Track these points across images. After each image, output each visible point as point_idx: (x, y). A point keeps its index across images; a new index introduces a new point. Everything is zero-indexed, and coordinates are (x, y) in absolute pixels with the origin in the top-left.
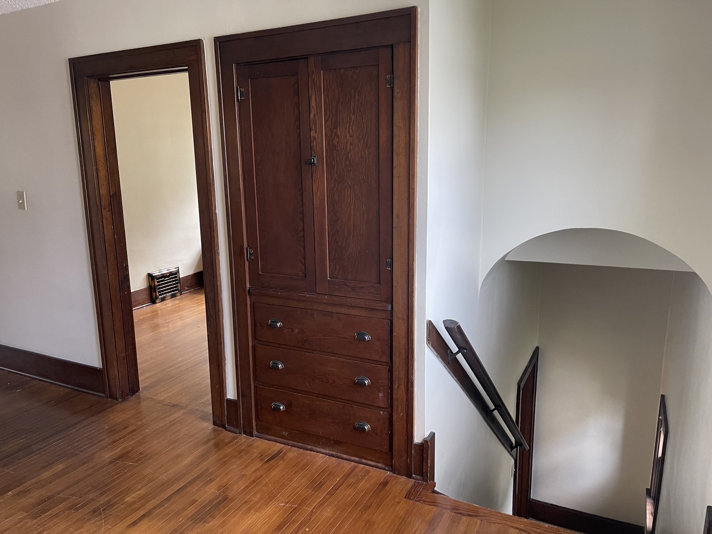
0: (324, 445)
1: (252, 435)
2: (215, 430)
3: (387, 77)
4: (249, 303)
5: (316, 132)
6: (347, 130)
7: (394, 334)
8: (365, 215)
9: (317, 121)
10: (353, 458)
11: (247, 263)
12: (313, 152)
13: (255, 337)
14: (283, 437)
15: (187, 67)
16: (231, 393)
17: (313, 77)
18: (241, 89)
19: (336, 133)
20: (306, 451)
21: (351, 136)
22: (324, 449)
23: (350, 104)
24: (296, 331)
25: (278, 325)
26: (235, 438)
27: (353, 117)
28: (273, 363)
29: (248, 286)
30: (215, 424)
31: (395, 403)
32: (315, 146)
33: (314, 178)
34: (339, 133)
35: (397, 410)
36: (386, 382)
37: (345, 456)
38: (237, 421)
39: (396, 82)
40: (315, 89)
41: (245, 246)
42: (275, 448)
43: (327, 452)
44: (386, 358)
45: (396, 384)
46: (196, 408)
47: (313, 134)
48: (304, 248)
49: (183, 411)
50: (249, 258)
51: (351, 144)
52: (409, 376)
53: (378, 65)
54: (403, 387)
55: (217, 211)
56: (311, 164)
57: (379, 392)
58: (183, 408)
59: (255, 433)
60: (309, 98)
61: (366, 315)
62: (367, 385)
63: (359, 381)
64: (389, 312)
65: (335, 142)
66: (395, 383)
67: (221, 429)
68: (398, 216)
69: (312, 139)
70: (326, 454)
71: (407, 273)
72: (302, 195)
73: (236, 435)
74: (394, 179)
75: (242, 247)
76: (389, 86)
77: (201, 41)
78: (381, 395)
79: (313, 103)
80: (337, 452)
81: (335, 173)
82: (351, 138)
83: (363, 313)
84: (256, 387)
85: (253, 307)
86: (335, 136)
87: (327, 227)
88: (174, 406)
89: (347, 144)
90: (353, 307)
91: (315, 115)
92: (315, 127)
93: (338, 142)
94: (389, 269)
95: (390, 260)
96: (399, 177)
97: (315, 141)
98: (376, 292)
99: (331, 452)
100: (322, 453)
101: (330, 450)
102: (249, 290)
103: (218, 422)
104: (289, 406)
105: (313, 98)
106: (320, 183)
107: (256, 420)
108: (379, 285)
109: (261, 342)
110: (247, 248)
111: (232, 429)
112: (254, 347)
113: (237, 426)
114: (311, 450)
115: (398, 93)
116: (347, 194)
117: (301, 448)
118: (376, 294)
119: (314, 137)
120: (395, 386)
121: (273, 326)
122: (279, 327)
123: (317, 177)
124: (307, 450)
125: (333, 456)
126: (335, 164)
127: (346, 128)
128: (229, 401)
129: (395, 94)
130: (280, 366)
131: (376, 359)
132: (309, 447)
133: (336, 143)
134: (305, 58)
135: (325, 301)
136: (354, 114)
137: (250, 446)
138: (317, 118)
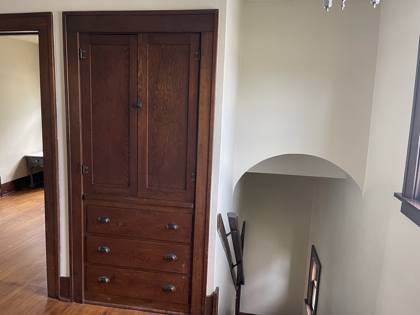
0: (139, 304)
1: (81, 302)
2: (49, 301)
3: (196, 53)
4: (82, 205)
5: (142, 86)
6: (165, 86)
7: (196, 224)
8: (177, 144)
9: (143, 78)
10: (161, 311)
11: (82, 176)
12: (139, 99)
13: (86, 230)
14: (106, 301)
15: (38, 31)
16: (64, 271)
17: (141, 48)
18: (83, 51)
19: (156, 88)
20: (125, 310)
21: (168, 90)
22: (139, 307)
23: (168, 69)
24: (121, 224)
25: (106, 220)
26: (67, 306)
27: (170, 78)
28: (101, 248)
29: (82, 193)
30: (49, 296)
31: (194, 271)
32: (141, 95)
33: (139, 117)
34: (159, 87)
35: (196, 275)
36: (188, 257)
37: (155, 310)
38: (69, 292)
39: (202, 57)
40: (142, 57)
41: (82, 164)
42: (101, 310)
43: (142, 308)
44: (189, 241)
45: (196, 258)
46: (31, 284)
47: (139, 86)
48: (129, 166)
49: (21, 288)
50: (84, 172)
51: (168, 95)
52: (205, 251)
53: (190, 44)
54: (200, 259)
55: (58, 138)
56: (137, 107)
57: (183, 263)
58: (19, 285)
59: (84, 300)
60: (138, 63)
61: (174, 212)
62: (174, 259)
63: (168, 257)
64: (192, 209)
65: (156, 93)
66: (195, 256)
67: (55, 300)
68: (201, 145)
69: (139, 90)
70: (141, 310)
71: (206, 182)
72: (129, 128)
73: (67, 303)
74: (199, 120)
75: (79, 165)
76: (197, 59)
77: (51, 14)
78: (183, 265)
79: (140, 66)
80: (149, 308)
81: (155, 114)
82: (168, 92)
83: (173, 210)
84: (86, 267)
85: (86, 208)
86: (156, 90)
87: (147, 151)
88: (13, 284)
89: (165, 95)
90: (165, 206)
91: (142, 74)
92: (142, 82)
93: (158, 94)
94: (193, 180)
95: (194, 174)
96: (203, 119)
97: (141, 92)
98: (183, 196)
99: (144, 308)
100: (138, 310)
101: (144, 307)
102: (83, 196)
103: (53, 294)
104: (112, 279)
105: (141, 62)
106: (143, 121)
107: (85, 291)
108: (185, 191)
109: (91, 234)
110: (83, 166)
111: (64, 299)
112: (85, 238)
113: (69, 296)
114: (129, 309)
115: (203, 64)
116: (164, 129)
117: (121, 308)
118: (184, 197)
119: (141, 90)
120: (195, 259)
121: (102, 222)
122: (107, 222)
123: (141, 117)
124: (126, 308)
125: (146, 311)
126: (155, 108)
127: (164, 85)
128: (63, 278)
129: (202, 65)
130: (106, 250)
131: (181, 241)
132: (128, 306)
133: (157, 95)
134: (136, 34)
135: (144, 203)
136: (170, 75)
137: (81, 311)
138: (143, 76)
